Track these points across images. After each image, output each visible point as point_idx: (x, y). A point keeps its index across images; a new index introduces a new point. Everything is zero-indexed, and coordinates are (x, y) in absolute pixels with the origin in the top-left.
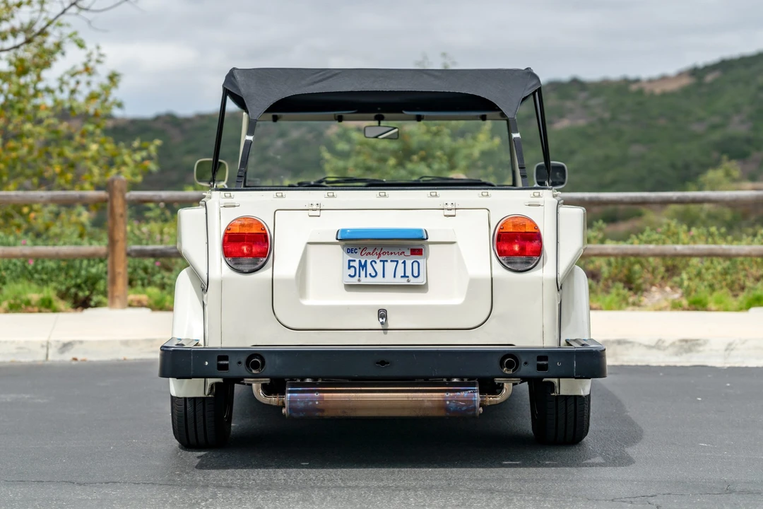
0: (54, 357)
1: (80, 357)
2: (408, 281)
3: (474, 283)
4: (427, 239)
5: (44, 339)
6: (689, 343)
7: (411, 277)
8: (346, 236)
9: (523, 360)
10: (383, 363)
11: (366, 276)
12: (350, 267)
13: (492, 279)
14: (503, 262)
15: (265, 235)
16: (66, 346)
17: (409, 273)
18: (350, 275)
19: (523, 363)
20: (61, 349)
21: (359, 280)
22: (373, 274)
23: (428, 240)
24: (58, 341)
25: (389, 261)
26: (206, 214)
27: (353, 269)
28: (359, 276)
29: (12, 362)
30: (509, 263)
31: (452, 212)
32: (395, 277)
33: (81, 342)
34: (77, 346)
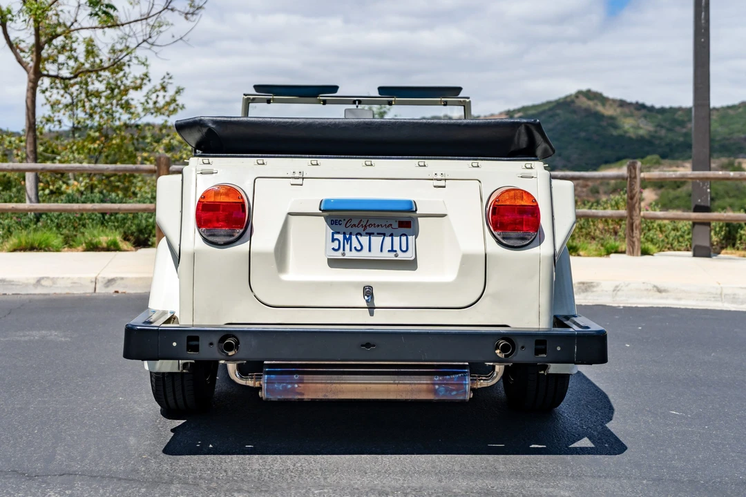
0: (101, 290)
1: (121, 290)
2: (396, 256)
3: (466, 259)
4: (416, 210)
5: (93, 275)
6: (585, 285)
7: (399, 252)
8: (329, 207)
9: (519, 343)
10: (368, 345)
11: (351, 250)
12: (333, 240)
13: (486, 255)
14: (498, 237)
15: (243, 205)
16: (110, 282)
17: (396, 247)
18: (333, 249)
19: (520, 347)
20: (106, 284)
21: (343, 254)
22: (359, 248)
23: (417, 212)
24: (104, 278)
25: (376, 234)
26: (182, 180)
27: (337, 242)
28: (344, 250)
29: (67, 293)
30: (504, 238)
31: (442, 183)
32: (381, 251)
33: (122, 279)
34: (119, 282)
